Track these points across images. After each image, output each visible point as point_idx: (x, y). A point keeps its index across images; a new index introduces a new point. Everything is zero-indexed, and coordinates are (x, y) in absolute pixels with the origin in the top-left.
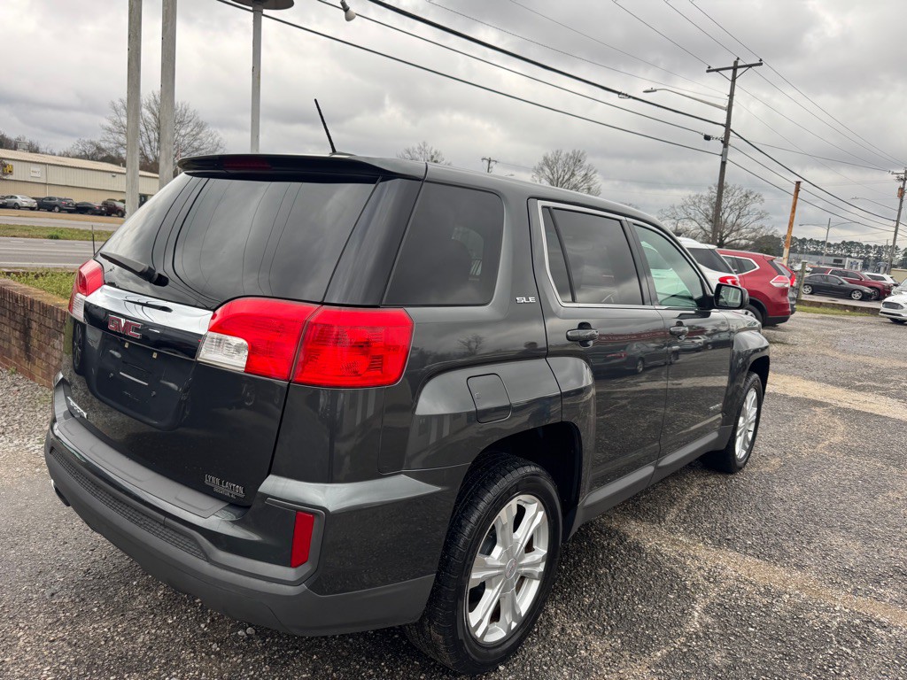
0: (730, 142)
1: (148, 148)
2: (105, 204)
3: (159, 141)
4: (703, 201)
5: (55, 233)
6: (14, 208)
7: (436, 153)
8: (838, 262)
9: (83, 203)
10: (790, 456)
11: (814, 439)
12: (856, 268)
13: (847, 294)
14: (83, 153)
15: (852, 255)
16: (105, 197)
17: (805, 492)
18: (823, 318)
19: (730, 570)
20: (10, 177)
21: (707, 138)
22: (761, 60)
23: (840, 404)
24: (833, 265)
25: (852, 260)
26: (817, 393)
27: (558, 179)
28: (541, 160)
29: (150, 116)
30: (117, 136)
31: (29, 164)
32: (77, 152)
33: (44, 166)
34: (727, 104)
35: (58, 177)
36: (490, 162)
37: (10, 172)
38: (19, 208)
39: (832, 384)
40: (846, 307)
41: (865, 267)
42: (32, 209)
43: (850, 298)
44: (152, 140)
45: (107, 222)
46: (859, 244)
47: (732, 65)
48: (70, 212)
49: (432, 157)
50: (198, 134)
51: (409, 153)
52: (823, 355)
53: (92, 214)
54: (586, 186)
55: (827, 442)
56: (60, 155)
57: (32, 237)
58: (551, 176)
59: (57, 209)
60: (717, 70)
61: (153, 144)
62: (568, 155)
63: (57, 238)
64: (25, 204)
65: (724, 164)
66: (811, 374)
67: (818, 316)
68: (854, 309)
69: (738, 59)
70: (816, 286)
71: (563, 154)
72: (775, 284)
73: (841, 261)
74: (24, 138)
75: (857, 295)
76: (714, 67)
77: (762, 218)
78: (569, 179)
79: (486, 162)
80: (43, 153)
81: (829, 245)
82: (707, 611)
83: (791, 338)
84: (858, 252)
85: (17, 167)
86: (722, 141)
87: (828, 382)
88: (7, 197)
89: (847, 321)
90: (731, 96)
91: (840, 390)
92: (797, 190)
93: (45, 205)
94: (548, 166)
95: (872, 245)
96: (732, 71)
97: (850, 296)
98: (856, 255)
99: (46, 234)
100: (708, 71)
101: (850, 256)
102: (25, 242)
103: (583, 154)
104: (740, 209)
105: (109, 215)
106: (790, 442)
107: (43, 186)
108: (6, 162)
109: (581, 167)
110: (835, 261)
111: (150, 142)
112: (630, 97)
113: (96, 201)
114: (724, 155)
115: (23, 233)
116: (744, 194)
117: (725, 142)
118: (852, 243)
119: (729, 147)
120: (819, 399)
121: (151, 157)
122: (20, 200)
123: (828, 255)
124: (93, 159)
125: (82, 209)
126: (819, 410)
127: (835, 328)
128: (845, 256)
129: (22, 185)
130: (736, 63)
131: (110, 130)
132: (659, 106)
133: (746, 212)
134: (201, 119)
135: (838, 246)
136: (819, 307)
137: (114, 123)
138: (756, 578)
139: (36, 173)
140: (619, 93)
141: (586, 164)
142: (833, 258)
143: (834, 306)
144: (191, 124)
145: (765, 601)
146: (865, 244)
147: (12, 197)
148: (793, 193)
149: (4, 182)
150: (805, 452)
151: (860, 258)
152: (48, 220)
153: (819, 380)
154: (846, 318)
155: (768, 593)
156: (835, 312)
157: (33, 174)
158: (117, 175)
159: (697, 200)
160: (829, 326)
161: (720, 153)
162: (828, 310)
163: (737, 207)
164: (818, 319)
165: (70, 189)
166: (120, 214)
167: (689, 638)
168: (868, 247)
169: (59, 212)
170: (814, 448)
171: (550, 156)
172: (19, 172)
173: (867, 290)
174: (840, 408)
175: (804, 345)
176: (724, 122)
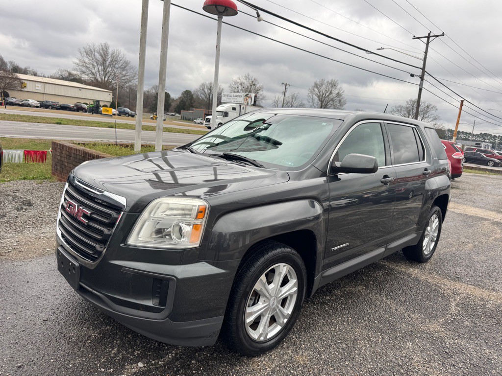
0: (424, 78)
1: (98, 75)
2: (76, 105)
3: (103, 71)
4: (403, 109)
5: (59, 121)
6: (27, 106)
7: (254, 79)
8: (478, 145)
9: (64, 105)
10: (477, 243)
11: (486, 235)
12: (488, 148)
13: (485, 162)
14: (61, 77)
15: (486, 141)
16: (75, 101)
17: (488, 259)
18: (475, 176)
19: (462, 290)
20: (25, 90)
21: (412, 75)
22: (443, 33)
23: (495, 220)
24: (475, 146)
25: (486, 144)
26: (482, 214)
27: (323, 95)
28: (313, 84)
29: (100, 57)
30: (81, 67)
31: (35, 82)
32: (58, 76)
33: (43, 84)
34: (424, 57)
35: (50, 90)
36: (286, 85)
37: (25, 86)
38: (30, 106)
39: (488, 210)
40: (487, 170)
41: (493, 147)
42: (37, 107)
43: (487, 165)
44: (100, 70)
45: (77, 115)
46: (490, 135)
47: (427, 35)
48: (57, 109)
49: (252, 82)
50: (125, 67)
51: (240, 79)
52: (480, 195)
53: (69, 110)
54: (338, 99)
55: (493, 237)
56: (48, 77)
57: (48, 123)
58: (318, 94)
59: (50, 107)
60: (419, 38)
61: (100, 72)
62: (328, 82)
63: (60, 124)
64: (34, 104)
65: (420, 90)
66: (476, 204)
67: (472, 174)
68: (492, 171)
69: (431, 32)
70: (468, 158)
71: (325, 82)
72: (454, 157)
73: (480, 144)
74: (29, 68)
75: (491, 164)
76: (416, 36)
77: (436, 119)
78: (329, 95)
79: (284, 85)
80: (39, 76)
81: (473, 135)
82: (457, 305)
83: (461, 186)
84: (489, 140)
85: (28, 84)
86: (420, 78)
87: (486, 209)
88: (24, 100)
89: (489, 178)
90: (426, 52)
91: (494, 213)
92: (462, 105)
93: (44, 105)
94: (317, 88)
95: (497, 135)
96: (427, 38)
97: (487, 164)
98: (488, 141)
99: (55, 122)
100: (413, 39)
101: (484, 142)
102: (47, 126)
103: (337, 82)
104: (424, 114)
105: (78, 111)
106: (475, 237)
107: (42, 95)
108: (23, 81)
109: (335, 89)
110: (476, 144)
111: (99, 72)
112: (372, 53)
113: (71, 103)
114: (421, 85)
115: (43, 121)
116: (426, 105)
117: (422, 78)
118: (486, 134)
119: (424, 81)
120: (484, 217)
121: (100, 80)
122: (31, 102)
123: (472, 141)
124: (66, 80)
125: (64, 108)
126: (485, 222)
127: (483, 181)
128: (482, 142)
129: (31, 94)
130: (429, 34)
131: (77, 64)
132: (387, 58)
133: (427, 116)
134: (127, 59)
135: (478, 136)
136: (471, 169)
137: (80, 60)
138: (476, 294)
139: (39, 88)
140: (366, 51)
141: (338, 87)
142: (475, 143)
143: (480, 169)
144: (121, 62)
145: (482, 303)
146: (493, 135)
147: (26, 100)
148: (459, 107)
149: (22, 92)
150: (484, 241)
151: (490, 143)
152: (50, 114)
153: (481, 208)
154: (487, 176)
155: (482, 300)
156: (481, 172)
157: (37, 88)
158: (82, 89)
159: (399, 109)
160: (479, 180)
161: (419, 84)
162: (477, 171)
163: (422, 113)
164: (472, 176)
165: (57, 97)
166: (84, 111)
167: (452, 315)
168: (495, 136)
169: (52, 109)
170: (488, 240)
171: (318, 82)
172: (30, 87)
173: (497, 161)
174: (496, 222)
175: (469, 189)
176: (422, 67)
